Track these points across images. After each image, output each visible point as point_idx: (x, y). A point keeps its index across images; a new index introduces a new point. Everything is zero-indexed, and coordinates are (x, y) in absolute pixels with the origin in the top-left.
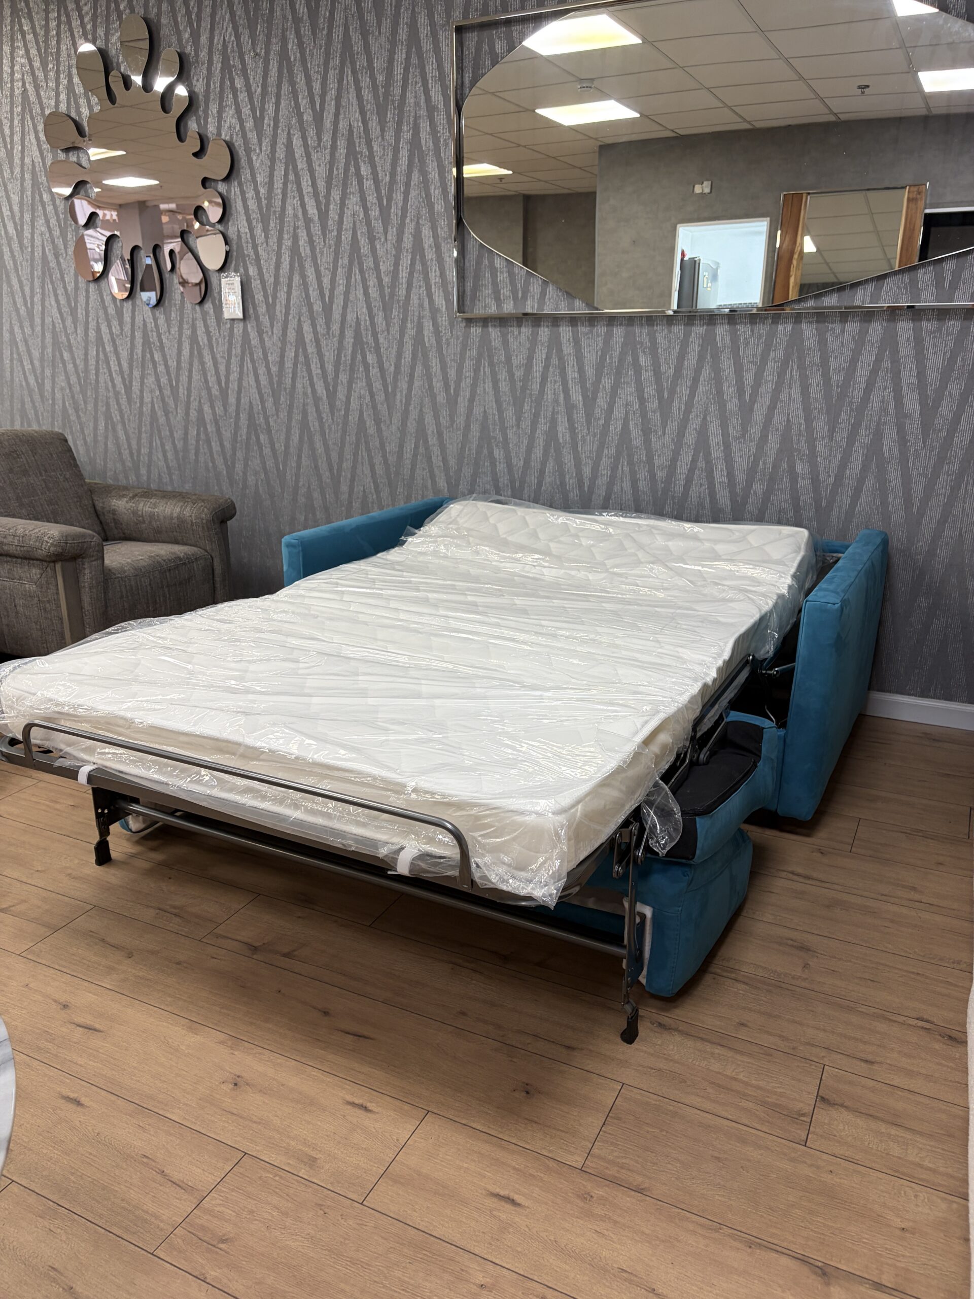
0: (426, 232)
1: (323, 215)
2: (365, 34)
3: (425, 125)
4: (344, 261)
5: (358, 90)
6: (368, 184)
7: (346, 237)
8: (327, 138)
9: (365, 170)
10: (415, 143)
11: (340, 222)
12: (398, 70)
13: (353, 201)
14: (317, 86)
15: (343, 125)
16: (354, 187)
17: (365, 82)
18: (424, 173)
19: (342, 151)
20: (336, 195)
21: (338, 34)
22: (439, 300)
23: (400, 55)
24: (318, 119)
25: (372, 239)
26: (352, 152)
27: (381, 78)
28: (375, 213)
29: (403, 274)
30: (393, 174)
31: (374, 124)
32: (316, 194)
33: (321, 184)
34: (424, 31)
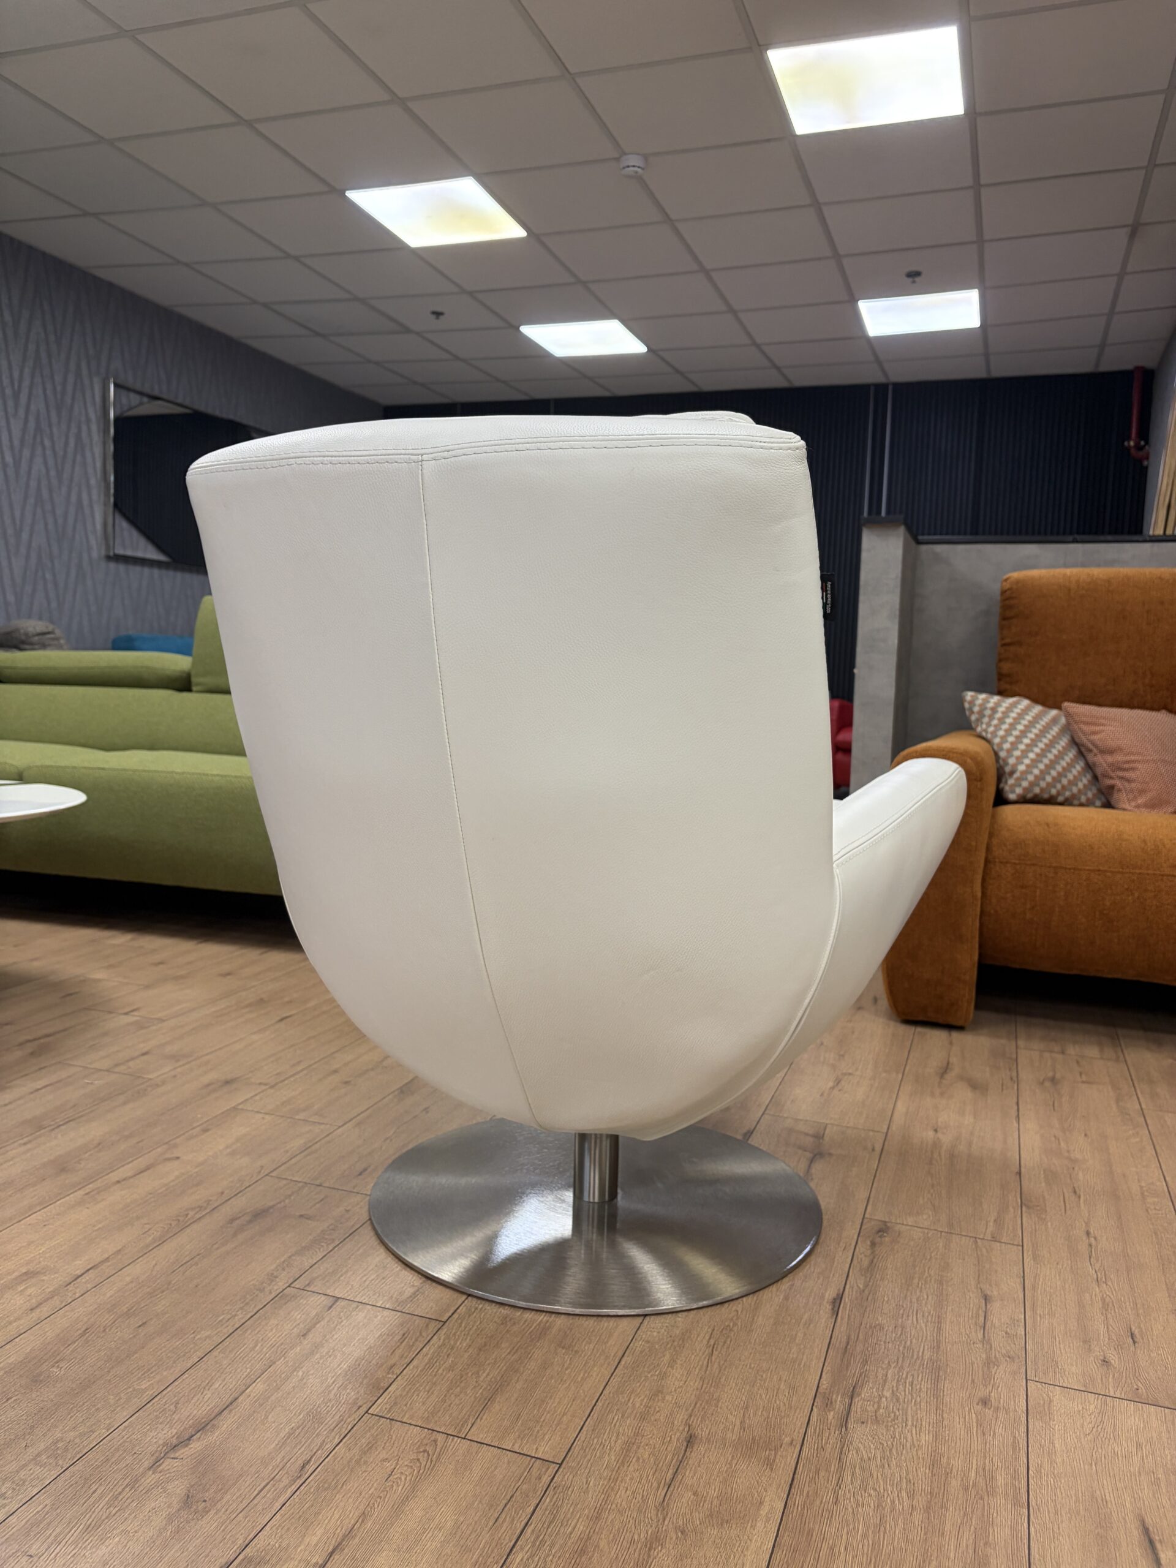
0: (85, 496)
1: (17, 464)
2: (49, 356)
3: (84, 428)
4: (31, 500)
5: (45, 390)
6: (49, 452)
7: (33, 484)
8: (21, 412)
9: (47, 443)
10: (78, 437)
11: (29, 473)
12: (70, 388)
13: (38, 460)
14: (16, 374)
15: (33, 407)
16: (39, 451)
17: (49, 386)
18: (84, 456)
19: (32, 424)
20: (26, 453)
21: (32, 347)
22: (93, 542)
23: (71, 379)
24: (16, 395)
25: (51, 491)
26: (38, 428)
27: (59, 388)
28: (53, 473)
29: (71, 520)
30: (65, 452)
31: (53, 414)
32: (12, 447)
33: (16, 443)
34: (85, 372)
